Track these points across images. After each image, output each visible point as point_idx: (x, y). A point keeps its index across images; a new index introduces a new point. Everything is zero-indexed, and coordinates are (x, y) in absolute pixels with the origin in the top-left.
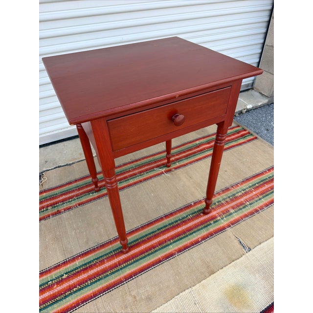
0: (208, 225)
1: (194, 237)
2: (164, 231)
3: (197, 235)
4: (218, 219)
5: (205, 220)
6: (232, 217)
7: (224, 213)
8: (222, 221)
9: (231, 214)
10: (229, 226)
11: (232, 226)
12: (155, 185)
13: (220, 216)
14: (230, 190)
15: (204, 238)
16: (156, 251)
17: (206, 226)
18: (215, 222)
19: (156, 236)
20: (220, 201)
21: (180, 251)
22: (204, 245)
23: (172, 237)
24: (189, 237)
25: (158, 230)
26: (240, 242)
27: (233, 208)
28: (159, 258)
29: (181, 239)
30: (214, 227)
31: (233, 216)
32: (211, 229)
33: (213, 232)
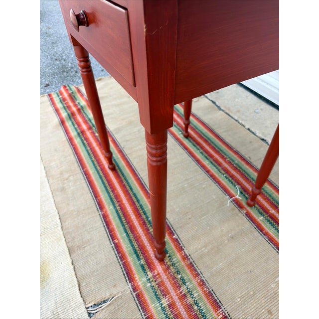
0: (138, 256)
1: (121, 234)
2: (132, 200)
3: (123, 238)
4: (149, 273)
5: (147, 251)
6: (151, 298)
7: (159, 285)
8: (145, 279)
9: (158, 299)
10: (135, 289)
11: (134, 294)
12: (204, 188)
13: (154, 277)
14: (216, 311)
15: (117, 247)
16: (108, 193)
17: (136, 252)
18: (142, 266)
19: (126, 192)
20: (184, 283)
21: (105, 217)
22: (108, 245)
23: (123, 208)
24: (121, 228)
25: (134, 194)
26: (104, 302)
27: (172, 305)
28: (100, 196)
29: (120, 218)
30: (135, 264)
31: (153, 303)
32: (131, 259)
33: (127, 261)
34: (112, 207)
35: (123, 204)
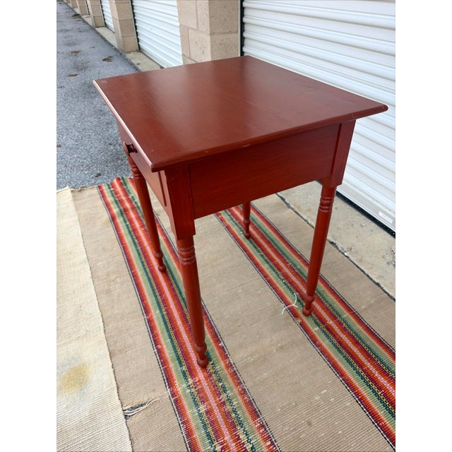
0: (180, 363)
1: (165, 339)
3: (167, 344)
4: (189, 379)
5: (190, 358)
6: (190, 404)
7: (199, 392)
8: (185, 385)
9: (197, 405)
10: (173, 394)
11: (172, 399)
13: (195, 383)
15: (160, 353)
16: (156, 297)
17: (178, 359)
18: (184, 373)
19: (175, 296)
21: (150, 322)
22: (150, 350)
23: (170, 314)
24: (166, 334)
26: (142, 405)
27: (209, 412)
28: (146, 300)
29: (166, 324)
30: (176, 370)
31: (191, 408)
32: (173, 365)
33: (168, 367)
34: (158, 312)
35: (171, 309)
